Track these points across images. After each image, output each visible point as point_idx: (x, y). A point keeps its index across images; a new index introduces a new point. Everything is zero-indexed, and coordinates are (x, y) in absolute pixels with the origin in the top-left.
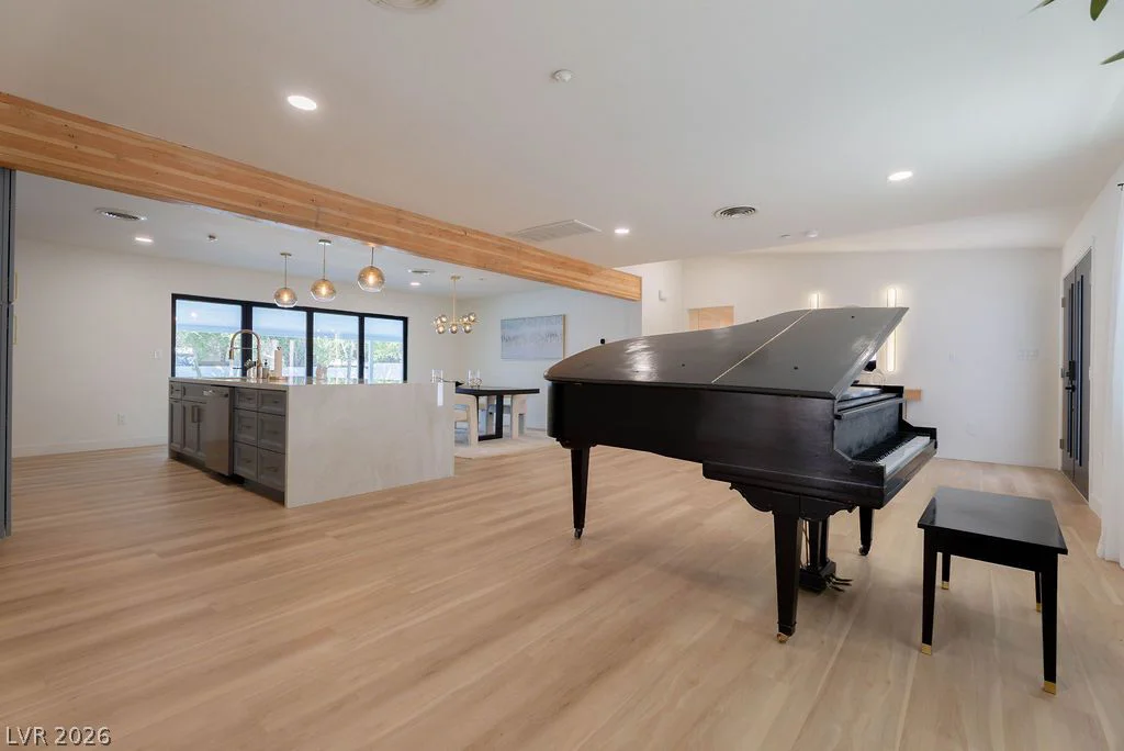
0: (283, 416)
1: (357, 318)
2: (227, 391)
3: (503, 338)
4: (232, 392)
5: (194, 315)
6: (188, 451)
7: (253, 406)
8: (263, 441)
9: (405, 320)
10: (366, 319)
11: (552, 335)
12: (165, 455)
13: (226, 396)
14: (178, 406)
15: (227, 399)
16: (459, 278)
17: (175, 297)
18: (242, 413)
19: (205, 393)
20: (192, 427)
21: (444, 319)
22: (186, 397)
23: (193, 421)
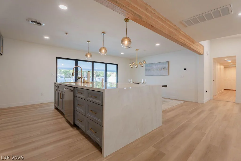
0: (101, 105)
1: (105, 64)
2: (72, 89)
3: (146, 69)
4: (74, 89)
5: (63, 65)
6: (60, 108)
7: (83, 97)
8: (88, 115)
9: (117, 65)
10: (107, 65)
11: (164, 68)
12: (53, 107)
13: (72, 91)
14: (57, 92)
15: (72, 92)
16: (138, 50)
17: (57, 58)
18: (78, 99)
19: (64, 89)
20: (60, 100)
21: (133, 63)
22: (59, 89)
23: (61, 98)
